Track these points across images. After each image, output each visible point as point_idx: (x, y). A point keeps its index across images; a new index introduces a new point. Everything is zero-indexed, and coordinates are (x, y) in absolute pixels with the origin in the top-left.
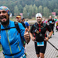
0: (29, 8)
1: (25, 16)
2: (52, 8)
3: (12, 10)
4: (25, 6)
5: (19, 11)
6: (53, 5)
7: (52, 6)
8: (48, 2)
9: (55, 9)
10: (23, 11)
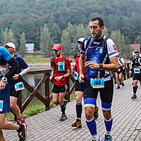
0: (76, 32)
1: (66, 50)
2: (132, 34)
3: (36, 36)
4: (67, 26)
5: (53, 38)
6: (134, 27)
7: (132, 28)
8: (121, 19)
9: (138, 37)
10: (62, 39)
